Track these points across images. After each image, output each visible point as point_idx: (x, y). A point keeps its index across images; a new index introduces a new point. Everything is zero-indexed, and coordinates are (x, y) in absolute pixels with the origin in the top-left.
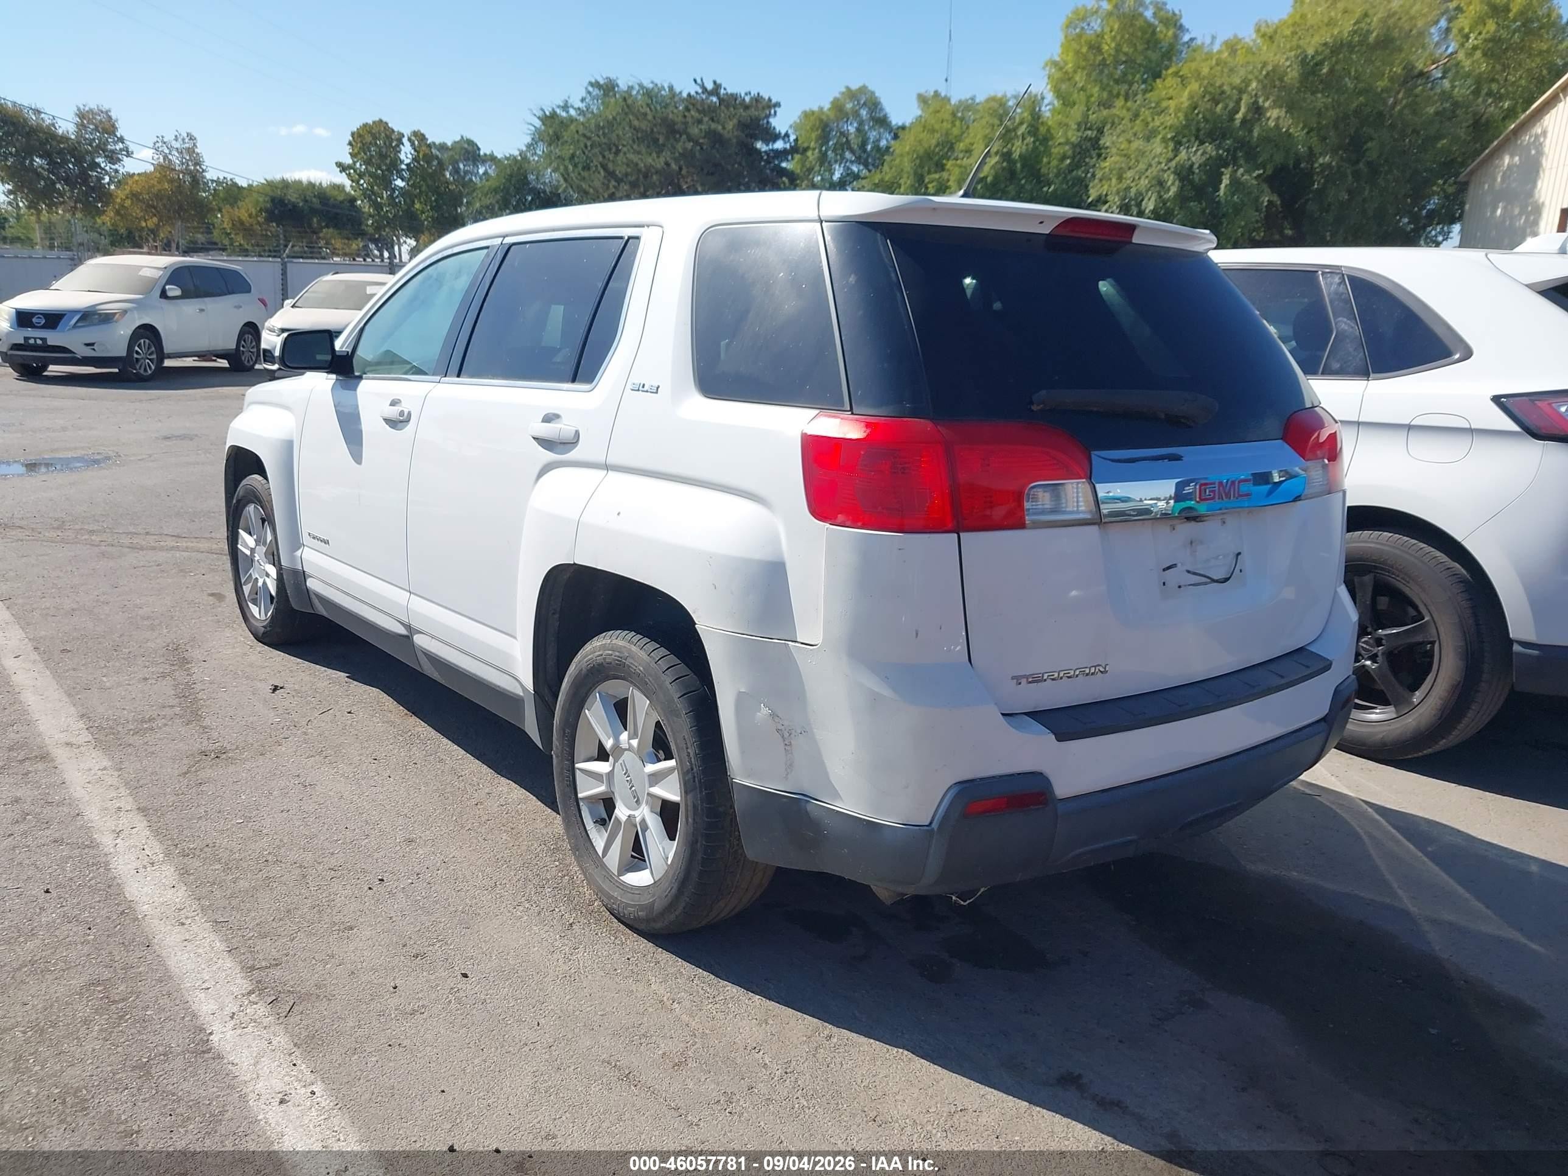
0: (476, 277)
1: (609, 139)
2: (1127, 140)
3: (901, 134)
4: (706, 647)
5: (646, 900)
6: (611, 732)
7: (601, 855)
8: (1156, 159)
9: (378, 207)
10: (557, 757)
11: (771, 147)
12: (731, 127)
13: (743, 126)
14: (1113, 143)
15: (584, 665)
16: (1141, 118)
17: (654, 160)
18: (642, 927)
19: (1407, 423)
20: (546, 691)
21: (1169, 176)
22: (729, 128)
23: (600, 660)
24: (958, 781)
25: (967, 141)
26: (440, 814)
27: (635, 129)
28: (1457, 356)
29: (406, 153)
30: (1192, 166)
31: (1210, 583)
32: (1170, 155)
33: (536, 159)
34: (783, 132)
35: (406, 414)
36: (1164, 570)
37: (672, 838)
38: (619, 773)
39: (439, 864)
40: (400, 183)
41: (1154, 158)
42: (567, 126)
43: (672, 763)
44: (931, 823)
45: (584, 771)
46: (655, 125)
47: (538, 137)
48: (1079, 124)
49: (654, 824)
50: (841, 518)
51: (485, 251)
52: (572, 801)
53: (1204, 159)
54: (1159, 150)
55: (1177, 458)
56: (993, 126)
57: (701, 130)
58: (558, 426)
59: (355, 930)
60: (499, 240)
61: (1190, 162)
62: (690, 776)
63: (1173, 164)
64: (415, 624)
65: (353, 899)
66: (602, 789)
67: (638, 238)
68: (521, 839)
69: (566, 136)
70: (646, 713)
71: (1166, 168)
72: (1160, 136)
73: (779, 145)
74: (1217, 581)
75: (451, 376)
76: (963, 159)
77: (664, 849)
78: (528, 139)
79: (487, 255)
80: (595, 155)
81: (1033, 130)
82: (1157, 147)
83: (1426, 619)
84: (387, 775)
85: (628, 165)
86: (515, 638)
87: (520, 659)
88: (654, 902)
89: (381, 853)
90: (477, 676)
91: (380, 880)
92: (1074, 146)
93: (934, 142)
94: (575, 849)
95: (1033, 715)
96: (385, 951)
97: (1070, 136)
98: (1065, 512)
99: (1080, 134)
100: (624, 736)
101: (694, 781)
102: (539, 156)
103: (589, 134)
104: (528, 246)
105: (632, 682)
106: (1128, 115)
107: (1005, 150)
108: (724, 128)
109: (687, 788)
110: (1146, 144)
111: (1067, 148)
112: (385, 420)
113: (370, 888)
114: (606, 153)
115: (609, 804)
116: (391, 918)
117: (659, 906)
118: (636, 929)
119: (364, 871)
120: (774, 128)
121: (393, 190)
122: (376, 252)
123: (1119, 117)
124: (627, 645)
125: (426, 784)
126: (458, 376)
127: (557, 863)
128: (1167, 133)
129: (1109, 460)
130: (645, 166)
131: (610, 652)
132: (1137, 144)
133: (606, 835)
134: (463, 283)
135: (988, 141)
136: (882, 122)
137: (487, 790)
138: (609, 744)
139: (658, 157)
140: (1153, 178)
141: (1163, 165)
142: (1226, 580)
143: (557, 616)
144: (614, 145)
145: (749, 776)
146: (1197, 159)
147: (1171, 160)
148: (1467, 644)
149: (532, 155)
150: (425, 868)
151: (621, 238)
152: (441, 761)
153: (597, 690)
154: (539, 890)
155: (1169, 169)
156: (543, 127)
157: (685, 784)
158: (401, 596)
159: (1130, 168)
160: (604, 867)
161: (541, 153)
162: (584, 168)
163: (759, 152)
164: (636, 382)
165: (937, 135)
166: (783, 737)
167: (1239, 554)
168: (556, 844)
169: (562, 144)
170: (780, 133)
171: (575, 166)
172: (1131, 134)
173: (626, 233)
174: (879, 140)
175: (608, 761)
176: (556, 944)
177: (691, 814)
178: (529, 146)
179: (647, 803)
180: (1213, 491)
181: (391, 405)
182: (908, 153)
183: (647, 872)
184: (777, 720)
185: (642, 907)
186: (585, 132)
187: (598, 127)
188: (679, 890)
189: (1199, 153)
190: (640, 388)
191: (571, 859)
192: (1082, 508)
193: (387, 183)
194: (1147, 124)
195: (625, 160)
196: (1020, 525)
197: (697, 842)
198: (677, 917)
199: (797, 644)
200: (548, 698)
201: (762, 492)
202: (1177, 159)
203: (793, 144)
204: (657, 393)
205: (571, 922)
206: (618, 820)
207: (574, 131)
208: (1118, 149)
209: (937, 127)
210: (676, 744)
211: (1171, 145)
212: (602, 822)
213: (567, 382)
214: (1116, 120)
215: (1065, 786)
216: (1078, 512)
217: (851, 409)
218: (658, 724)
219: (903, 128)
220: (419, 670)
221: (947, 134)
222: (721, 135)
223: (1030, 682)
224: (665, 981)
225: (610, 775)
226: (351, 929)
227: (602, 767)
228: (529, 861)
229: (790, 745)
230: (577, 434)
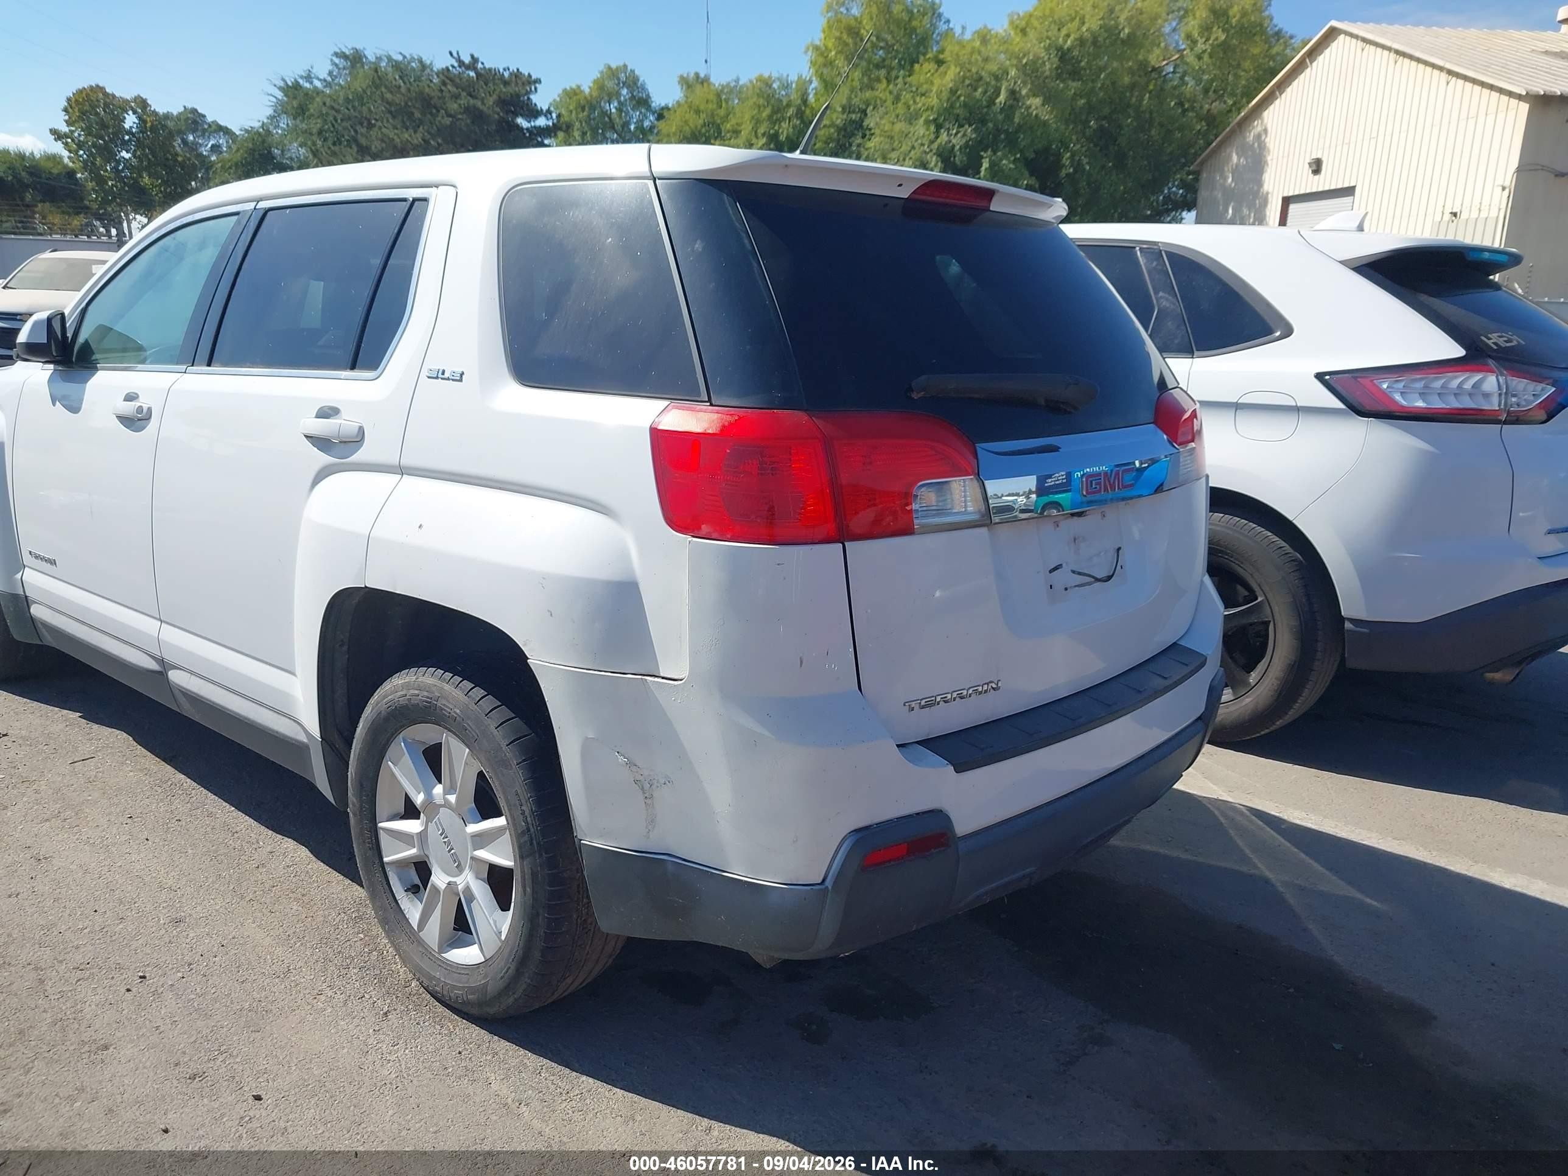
0: (224, 248)
1: (360, 112)
2: (890, 122)
3: (665, 113)
4: (542, 686)
5: (477, 981)
6: (421, 786)
7: (416, 929)
8: (919, 141)
9: (101, 181)
10: (355, 815)
11: (533, 124)
12: (491, 103)
13: (502, 102)
14: (877, 124)
15: (383, 707)
16: (902, 101)
17: (410, 136)
18: (474, 1011)
19: (1235, 401)
20: (336, 736)
21: (932, 158)
22: (488, 104)
23: (403, 702)
24: (852, 829)
25: (733, 121)
26: (213, 882)
27: (388, 103)
28: (1278, 334)
29: (130, 121)
30: (954, 146)
31: (1094, 582)
32: (932, 136)
33: (280, 132)
34: (545, 108)
35: (145, 410)
36: (1050, 572)
37: (504, 906)
38: (433, 832)
39: (215, 949)
40: (126, 155)
41: (917, 140)
42: (313, 98)
43: (501, 821)
44: (824, 880)
45: (388, 831)
46: (410, 99)
47: (281, 109)
48: (844, 108)
49: (482, 893)
50: (705, 529)
51: (235, 218)
52: (377, 866)
53: (964, 141)
54: (922, 131)
55: (1054, 449)
56: (759, 107)
57: (460, 105)
58: (339, 421)
59: (111, 1049)
60: (252, 205)
61: (951, 144)
62: (526, 838)
63: (935, 146)
64: (169, 657)
65: (107, 1006)
66: (413, 851)
67: (425, 200)
68: (315, 908)
69: (312, 109)
70: (466, 763)
71: (928, 150)
72: (923, 119)
73: (541, 122)
74: (1097, 580)
75: (200, 365)
76: (730, 139)
77: (495, 922)
78: (270, 112)
79: (238, 222)
80: (345, 128)
81: (800, 114)
82: (920, 129)
83: (1260, 599)
84: (145, 837)
85: (382, 141)
86: (293, 674)
87: (301, 699)
88: (485, 985)
89: (140, 942)
90: (249, 719)
91: (141, 977)
92: (839, 130)
93: (701, 122)
94: (384, 922)
95: (926, 743)
96: (152, 1074)
97: (834, 119)
98: (949, 514)
99: (845, 116)
100: (438, 789)
101: (532, 844)
102: (283, 129)
103: (336, 106)
104: (288, 211)
105: (446, 728)
106: (890, 99)
107: (772, 132)
108: (483, 103)
109: (523, 852)
110: (908, 126)
111: (832, 130)
112: (119, 417)
113: (128, 990)
114: (358, 128)
115: (423, 869)
116: (157, 1028)
117: (492, 989)
118: (465, 1013)
119: (119, 967)
120: (535, 105)
121: (118, 162)
122: (102, 230)
123: (881, 99)
124: (438, 683)
125: (194, 846)
126: (209, 365)
127: (362, 936)
128: (929, 116)
129: (993, 452)
130: (401, 142)
131: (416, 692)
132: (900, 126)
133: (420, 907)
134: (209, 256)
135: (757, 122)
136: (643, 102)
137: (269, 849)
138: (419, 799)
139: (415, 132)
140: (917, 160)
141: (926, 146)
142: (1109, 578)
143: (345, 648)
144: (366, 118)
145: (601, 836)
146: (958, 142)
147: (932, 142)
148: (1301, 624)
149: (275, 128)
150: (198, 957)
151: (405, 200)
152: (210, 815)
153: (401, 736)
154: (343, 972)
155: (931, 150)
156: (285, 99)
157: (520, 847)
158: (148, 626)
159: (893, 150)
160: (420, 942)
161: (285, 126)
162: (334, 144)
163: (521, 129)
164: (432, 367)
165: (703, 116)
166: (642, 789)
167: (1119, 549)
168: (358, 910)
169: (309, 118)
170: (542, 110)
171: (325, 140)
172: (893, 116)
173: (411, 194)
174: (642, 121)
175: (418, 818)
176: (370, 1041)
177: (529, 882)
178: (271, 118)
179: (471, 868)
180: (1099, 484)
181: (125, 400)
182: (675, 134)
183: (476, 947)
184: (634, 769)
185: (471, 990)
186: (333, 104)
187: (347, 100)
188: (517, 970)
189: (959, 135)
190: (439, 375)
191: (377, 930)
192: (970, 509)
193: (109, 155)
194: (909, 108)
195: (380, 135)
196: (907, 530)
197: (538, 914)
198: (516, 1000)
199: (656, 679)
200: (340, 744)
201: (603, 498)
202: (939, 140)
203: (555, 121)
204: (461, 380)
205: (385, 1011)
206: (435, 889)
207: (321, 104)
208: (882, 131)
209: (702, 107)
210: (507, 801)
211: (932, 128)
212: (414, 890)
213: (344, 368)
214: (878, 102)
215: (964, 823)
216: (966, 513)
217: (710, 400)
218: (481, 775)
219: (667, 108)
220: (175, 708)
221: (713, 115)
222: (481, 112)
223: (923, 707)
224: (507, 1077)
225: (422, 836)
226: (106, 1048)
227: (412, 826)
228: (327, 935)
229: (652, 797)
230: (361, 430)
